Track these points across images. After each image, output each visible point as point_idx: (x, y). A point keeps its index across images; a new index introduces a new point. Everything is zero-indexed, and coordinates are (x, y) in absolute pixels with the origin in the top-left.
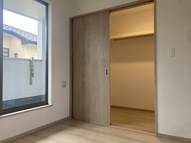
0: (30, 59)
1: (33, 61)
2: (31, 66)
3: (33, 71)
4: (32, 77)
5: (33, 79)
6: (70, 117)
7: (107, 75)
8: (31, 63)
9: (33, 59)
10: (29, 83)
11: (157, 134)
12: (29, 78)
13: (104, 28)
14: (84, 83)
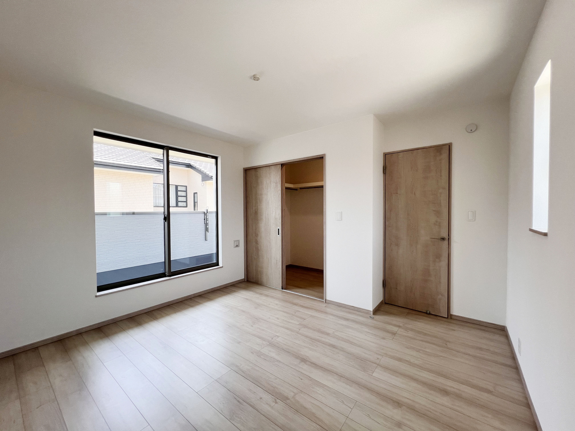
0: (204, 211)
1: (208, 214)
2: (206, 220)
3: (208, 225)
4: (207, 232)
5: (208, 234)
6: (244, 279)
7: (279, 235)
8: (206, 216)
9: (207, 212)
10: (204, 239)
11: (326, 300)
12: (204, 233)
13: (276, 183)
14: (257, 242)
